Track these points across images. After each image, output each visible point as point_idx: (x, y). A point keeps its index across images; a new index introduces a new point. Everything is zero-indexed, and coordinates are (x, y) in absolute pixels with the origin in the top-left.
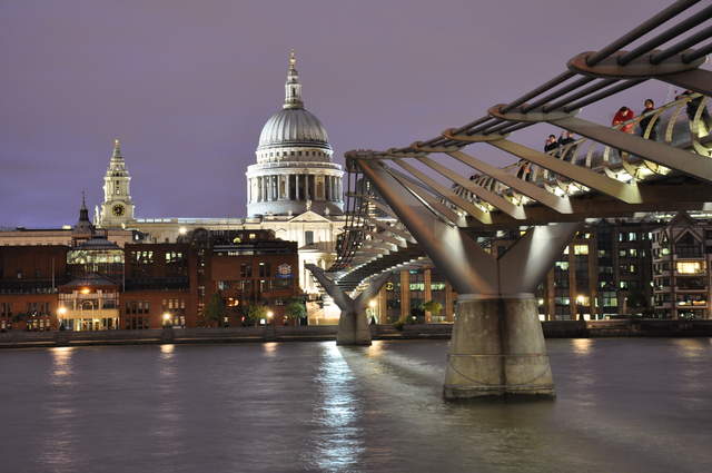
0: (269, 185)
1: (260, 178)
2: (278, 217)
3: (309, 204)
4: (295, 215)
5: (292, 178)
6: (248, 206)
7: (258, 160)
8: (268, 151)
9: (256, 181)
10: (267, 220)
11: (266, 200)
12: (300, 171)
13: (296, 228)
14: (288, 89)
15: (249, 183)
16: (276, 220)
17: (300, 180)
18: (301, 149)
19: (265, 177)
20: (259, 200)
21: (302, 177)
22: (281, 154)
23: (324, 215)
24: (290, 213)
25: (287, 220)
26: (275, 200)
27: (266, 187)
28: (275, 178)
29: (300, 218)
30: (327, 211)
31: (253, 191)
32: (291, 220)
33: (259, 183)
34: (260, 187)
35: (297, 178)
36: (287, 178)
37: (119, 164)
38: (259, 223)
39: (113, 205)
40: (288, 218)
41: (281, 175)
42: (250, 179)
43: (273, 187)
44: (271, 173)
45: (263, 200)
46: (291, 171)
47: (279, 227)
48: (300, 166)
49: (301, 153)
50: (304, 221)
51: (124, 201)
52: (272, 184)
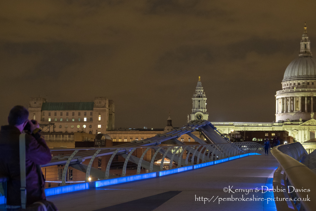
0: (289, 103)
1: (283, 99)
2: (294, 122)
3: (312, 115)
4: (304, 121)
5: (303, 98)
6: (276, 115)
7: (283, 88)
8: (288, 82)
10: (286, 124)
11: (287, 112)
12: (308, 94)
13: (304, 130)
14: (302, 44)
15: (277, 101)
16: (292, 124)
17: (307, 100)
18: (308, 81)
19: (286, 98)
20: (283, 112)
21: (309, 98)
22: (296, 84)
24: (301, 120)
25: (299, 124)
26: (292, 111)
27: (287, 104)
28: (292, 99)
29: (307, 123)
31: (279, 106)
32: (301, 125)
33: (283, 102)
34: (283, 104)
35: (306, 99)
36: (300, 98)
37: (200, 90)
38: (282, 126)
39: (196, 114)
40: (300, 123)
41: (296, 97)
42: (278, 99)
43: (291, 104)
44: (290, 95)
45: (285, 112)
46: (302, 94)
47: (293, 129)
48: (308, 91)
49: (308, 83)
50: (309, 125)
51: (202, 112)
52: (291, 102)
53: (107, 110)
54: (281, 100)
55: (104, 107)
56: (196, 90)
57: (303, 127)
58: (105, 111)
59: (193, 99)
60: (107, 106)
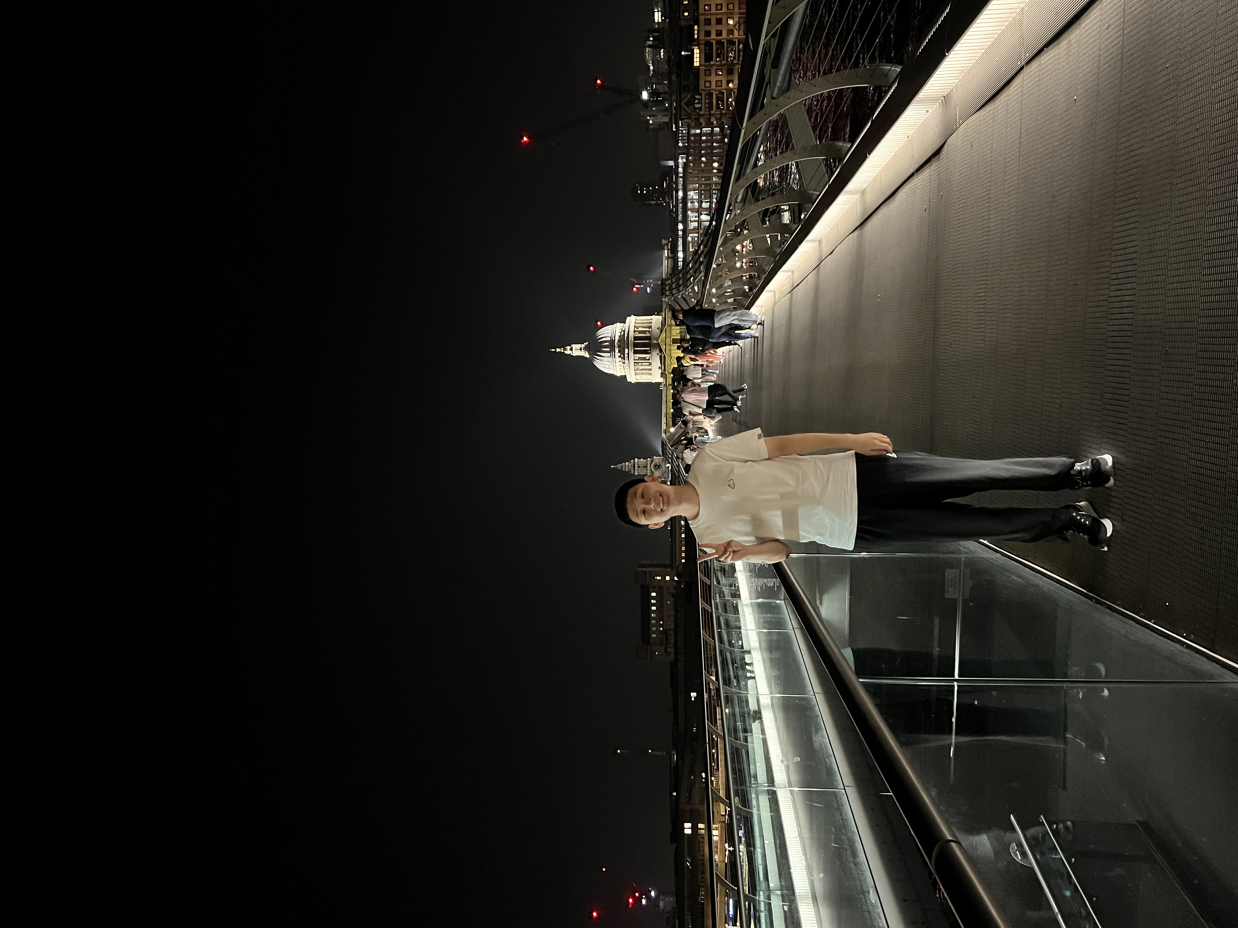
0: (641, 367)
1: (636, 374)
4: (661, 351)
5: (636, 352)
6: (654, 382)
7: (624, 374)
8: (618, 368)
9: (638, 376)
11: (651, 370)
12: (631, 346)
14: (576, 353)
15: (638, 381)
17: (638, 347)
20: (651, 374)
21: (636, 345)
22: (620, 359)
24: (660, 354)
25: (665, 356)
26: (650, 364)
28: (636, 364)
29: (663, 348)
31: (644, 378)
33: (639, 374)
34: (642, 373)
35: (636, 349)
36: (636, 355)
37: (627, 465)
41: (634, 360)
42: (636, 380)
43: (642, 365)
44: (632, 366)
45: (650, 372)
46: (632, 353)
51: (651, 464)
52: (640, 365)
53: (649, 569)
55: (646, 572)
56: (627, 470)
58: (650, 572)
59: (636, 474)
60: (645, 569)
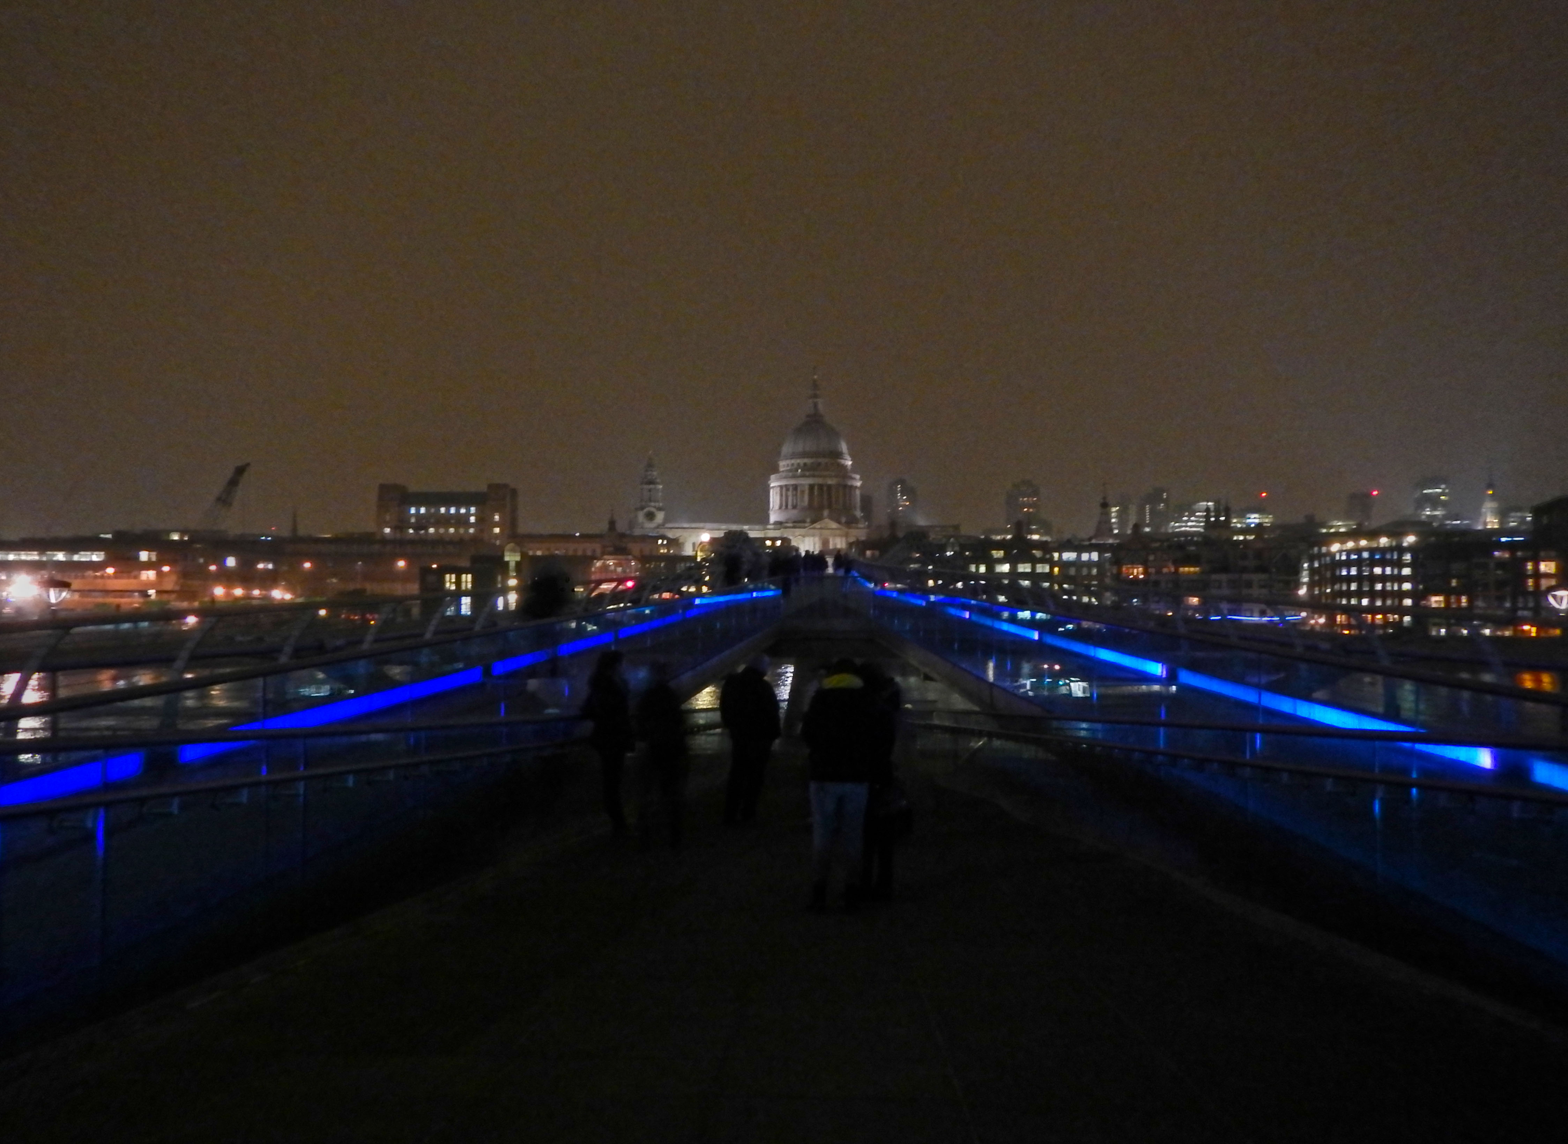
0: (790, 493)
1: (781, 487)
2: (798, 523)
3: (826, 513)
4: (813, 522)
5: (811, 487)
6: (770, 513)
7: (781, 469)
8: (789, 462)
9: (778, 490)
10: (786, 528)
12: (819, 481)
13: (813, 535)
15: (771, 491)
16: (794, 527)
18: (820, 460)
19: (786, 486)
20: (780, 508)
21: (821, 487)
22: (802, 465)
23: (839, 522)
24: (808, 520)
25: (805, 528)
26: (794, 507)
27: (787, 495)
28: (795, 487)
29: (817, 525)
30: (843, 520)
31: (774, 499)
32: (809, 528)
33: (781, 492)
34: (781, 495)
35: (816, 487)
36: (807, 487)
38: (779, 529)
39: (646, 510)
40: (806, 525)
41: (801, 484)
42: (773, 487)
43: (793, 495)
44: (792, 482)
45: (784, 507)
46: (810, 481)
47: (797, 534)
48: (820, 476)
49: (819, 464)
50: (821, 528)
51: (655, 507)
52: (793, 492)
53: (509, 504)
54: (779, 488)
55: (504, 499)
57: (812, 530)
58: (505, 506)
